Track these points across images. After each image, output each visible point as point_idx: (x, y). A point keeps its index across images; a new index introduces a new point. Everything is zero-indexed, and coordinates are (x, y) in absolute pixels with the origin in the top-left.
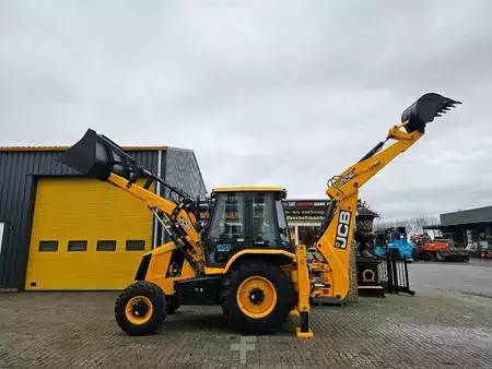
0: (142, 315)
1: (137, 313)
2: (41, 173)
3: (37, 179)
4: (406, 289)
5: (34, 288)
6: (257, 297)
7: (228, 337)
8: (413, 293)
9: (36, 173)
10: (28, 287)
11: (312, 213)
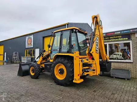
1: (32, 72)
6: (61, 72)
11: (115, 37)
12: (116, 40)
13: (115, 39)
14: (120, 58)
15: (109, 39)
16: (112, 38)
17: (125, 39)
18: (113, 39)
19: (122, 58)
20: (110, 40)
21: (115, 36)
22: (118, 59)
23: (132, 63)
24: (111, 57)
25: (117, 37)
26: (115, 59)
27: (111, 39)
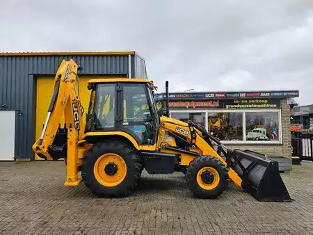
2: (39, 73)
3: (36, 77)
4: (310, 158)
9: (35, 73)
10: (37, 158)
11: (257, 101)
12: (259, 106)
13: (257, 104)
14: (263, 138)
15: (248, 103)
16: (253, 101)
17: (272, 106)
18: (254, 104)
19: (266, 138)
20: (250, 106)
21: (259, 99)
22: (259, 140)
23: (282, 145)
24: (249, 136)
25: (261, 101)
26: (255, 140)
27: (251, 104)
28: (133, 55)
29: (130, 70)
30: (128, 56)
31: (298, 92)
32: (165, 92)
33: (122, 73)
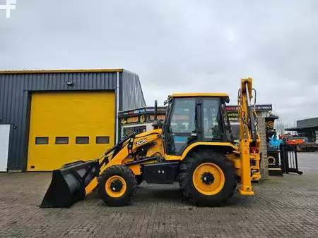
0: (118, 190)
1: (114, 189)
2: (34, 89)
3: (31, 93)
4: (296, 171)
5: (32, 170)
6: (209, 179)
7: (186, 207)
8: (301, 173)
9: (30, 89)
10: (29, 169)
28: (121, 72)
29: (118, 86)
30: (116, 72)
31: (271, 106)
32: (154, 106)
33: (111, 88)
